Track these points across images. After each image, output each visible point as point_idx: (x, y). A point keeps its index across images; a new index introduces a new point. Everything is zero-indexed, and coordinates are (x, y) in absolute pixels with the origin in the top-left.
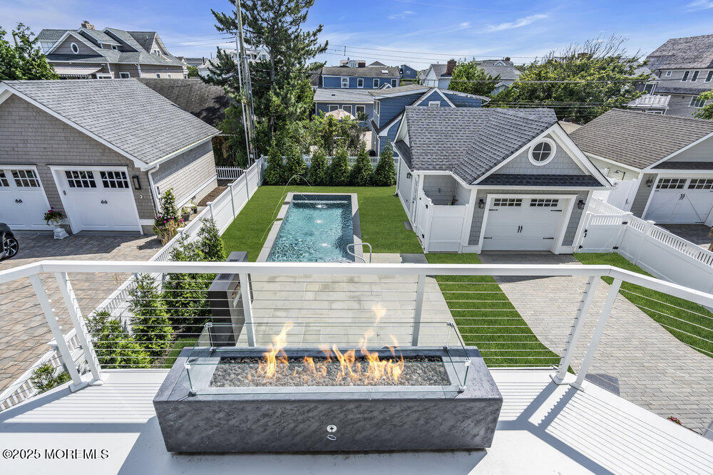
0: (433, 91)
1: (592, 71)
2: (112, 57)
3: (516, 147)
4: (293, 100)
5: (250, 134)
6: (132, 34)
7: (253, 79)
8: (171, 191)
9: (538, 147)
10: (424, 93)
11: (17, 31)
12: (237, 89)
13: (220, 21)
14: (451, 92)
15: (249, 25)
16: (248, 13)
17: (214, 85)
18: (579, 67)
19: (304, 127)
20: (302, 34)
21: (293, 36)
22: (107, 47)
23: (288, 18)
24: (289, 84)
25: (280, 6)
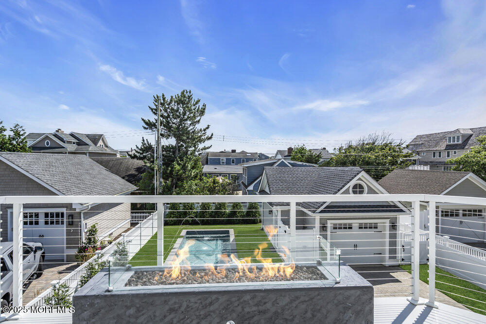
0: (281, 160)
1: (377, 151)
2: (71, 148)
3: (341, 187)
4: (189, 168)
5: (158, 190)
6: (88, 136)
7: (163, 155)
8: (96, 225)
9: (355, 187)
10: (275, 163)
11: (13, 129)
12: (153, 162)
13: (146, 123)
14: (292, 162)
15: (164, 126)
16: (164, 120)
17: (137, 159)
18: (368, 148)
19: (196, 185)
20: (197, 130)
21: (191, 131)
22: (70, 142)
23: (189, 122)
24: (187, 158)
25: (184, 116)
